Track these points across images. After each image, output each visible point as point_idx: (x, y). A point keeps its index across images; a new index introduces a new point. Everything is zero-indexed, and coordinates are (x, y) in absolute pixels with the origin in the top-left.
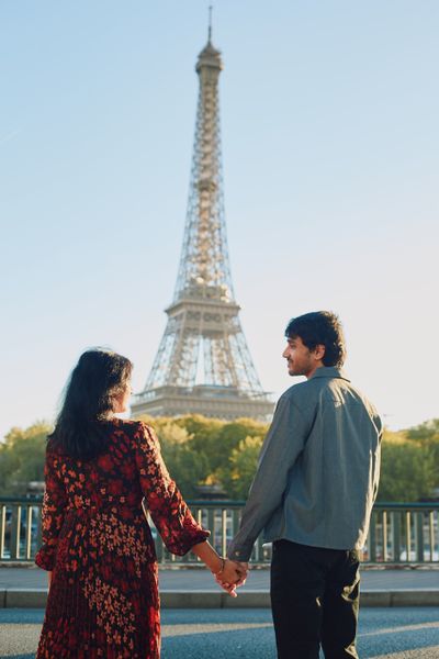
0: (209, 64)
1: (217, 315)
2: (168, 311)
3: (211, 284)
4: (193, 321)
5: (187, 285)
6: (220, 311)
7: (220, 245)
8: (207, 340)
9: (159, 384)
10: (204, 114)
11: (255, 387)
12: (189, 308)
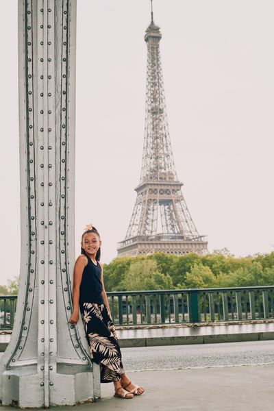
0: (153, 36)
1: (168, 190)
2: (137, 190)
3: (163, 171)
4: (153, 195)
5: (148, 173)
6: (169, 187)
7: (167, 147)
8: (162, 206)
9: (135, 234)
10: (152, 67)
11: (194, 233)
12: (150, 187)
